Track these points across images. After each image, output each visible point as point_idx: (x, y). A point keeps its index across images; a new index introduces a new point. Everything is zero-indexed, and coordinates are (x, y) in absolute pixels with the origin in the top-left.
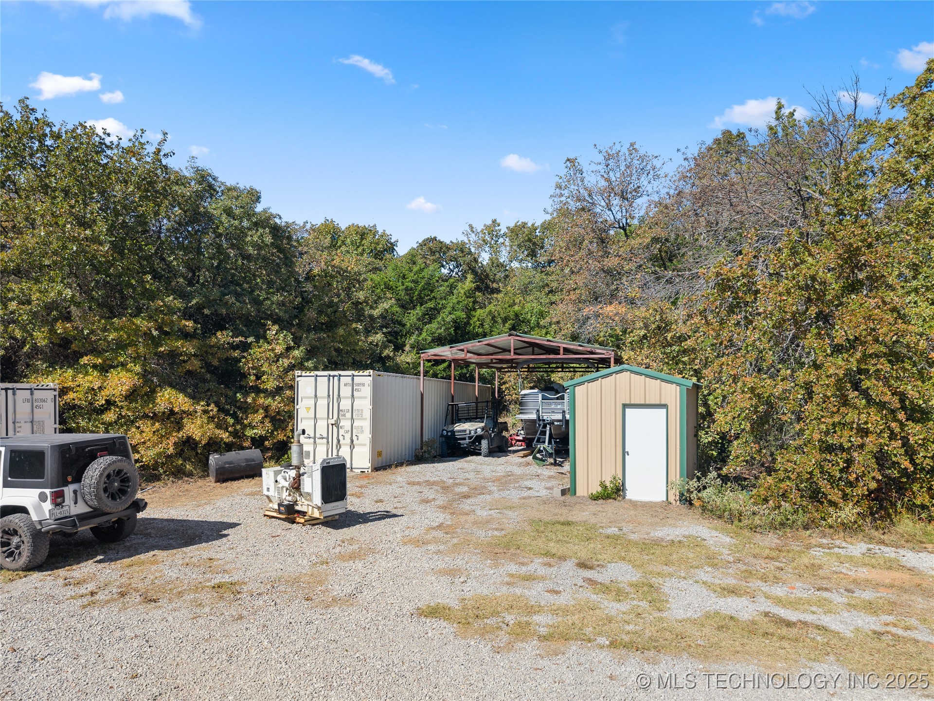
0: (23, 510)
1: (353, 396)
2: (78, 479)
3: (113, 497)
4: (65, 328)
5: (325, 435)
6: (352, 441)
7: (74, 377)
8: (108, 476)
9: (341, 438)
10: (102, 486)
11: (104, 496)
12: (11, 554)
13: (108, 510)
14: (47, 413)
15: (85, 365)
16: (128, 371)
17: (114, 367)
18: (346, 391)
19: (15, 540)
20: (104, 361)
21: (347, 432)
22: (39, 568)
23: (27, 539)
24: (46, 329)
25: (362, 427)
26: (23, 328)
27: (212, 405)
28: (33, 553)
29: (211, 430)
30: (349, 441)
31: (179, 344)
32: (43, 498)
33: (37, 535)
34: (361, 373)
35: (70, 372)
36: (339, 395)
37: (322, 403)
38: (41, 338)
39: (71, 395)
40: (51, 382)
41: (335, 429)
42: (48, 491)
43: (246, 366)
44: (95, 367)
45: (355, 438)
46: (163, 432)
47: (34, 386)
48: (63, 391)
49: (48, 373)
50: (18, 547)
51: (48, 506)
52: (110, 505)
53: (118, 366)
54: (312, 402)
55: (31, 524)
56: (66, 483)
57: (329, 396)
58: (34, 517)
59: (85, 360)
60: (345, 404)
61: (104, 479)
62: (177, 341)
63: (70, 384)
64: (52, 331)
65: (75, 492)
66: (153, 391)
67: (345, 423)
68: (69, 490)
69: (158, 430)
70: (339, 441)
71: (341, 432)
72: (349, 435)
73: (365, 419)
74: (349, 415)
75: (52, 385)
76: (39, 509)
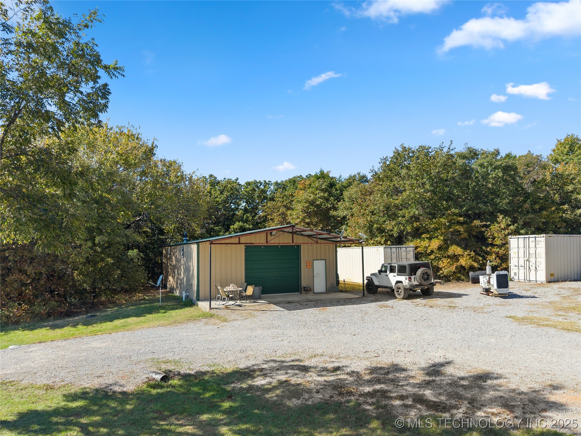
0: (401, 282)
1: (536, 247)
2: (415, 274)
3: (425, 280)
4: (417, 225)
5: (523, 265)
6: (536, 268)
7: (420, 242)
8: (423, 274)
9: (531, 267)
10: (421, 276)
11: (422, 279)
12: (399, 294)
13: (423, 284)
14: (411, 255)
15: (424, 238)
16: (439, 239)
17: (434, 238)
18: (532, 245)
19: (400, 290)
20: (430, 236)
21: (534, 264)
22: (406, 299)
23: (403, 290)
24: (410, 225)
25: (541, 262)
26: (404, 226)
27: (472, 252)
28: (404, 294)
29: (470, 262)
30: (534, 268)
31: (457, 227)
32: (406, 279)
33: (405, 289)
34: (539, 236)
35: (419, 240)
36: (529, 247)
37: (521, 251)
38: (409, 229)
39: (419, 249)
40: (412, 245)
41: (528, 262)
42: (407, 277)
43: (488, 234)
44: (427, 238)
45: (537, 267)
46: (451, 263)
47: (406, 246)
48: (416, 248)
49: (412, 241)
50: (401, 293)
51: (407, 281)
52: (424, 283)
53: (435, 237)
54: (517, 250)
55: (403, 286)
56: (412, 275)
57: (524, 247)
58: (404, 284)
59: (423, 236)
60: (532, 251)
61: (422, 274)
62: (457, 226)
63: (419, 245)
64: (413, 226)
65: (414, 278)
66: (448, 247)
67: (532, 260)
68: (413, 277)
69: (449, 262)
70: (529, 268)
71: (531, 264)
72: (534, 265)
73: (542, 258)
74: (534, 256)
75: (412, 246)
76: (405, 282)
